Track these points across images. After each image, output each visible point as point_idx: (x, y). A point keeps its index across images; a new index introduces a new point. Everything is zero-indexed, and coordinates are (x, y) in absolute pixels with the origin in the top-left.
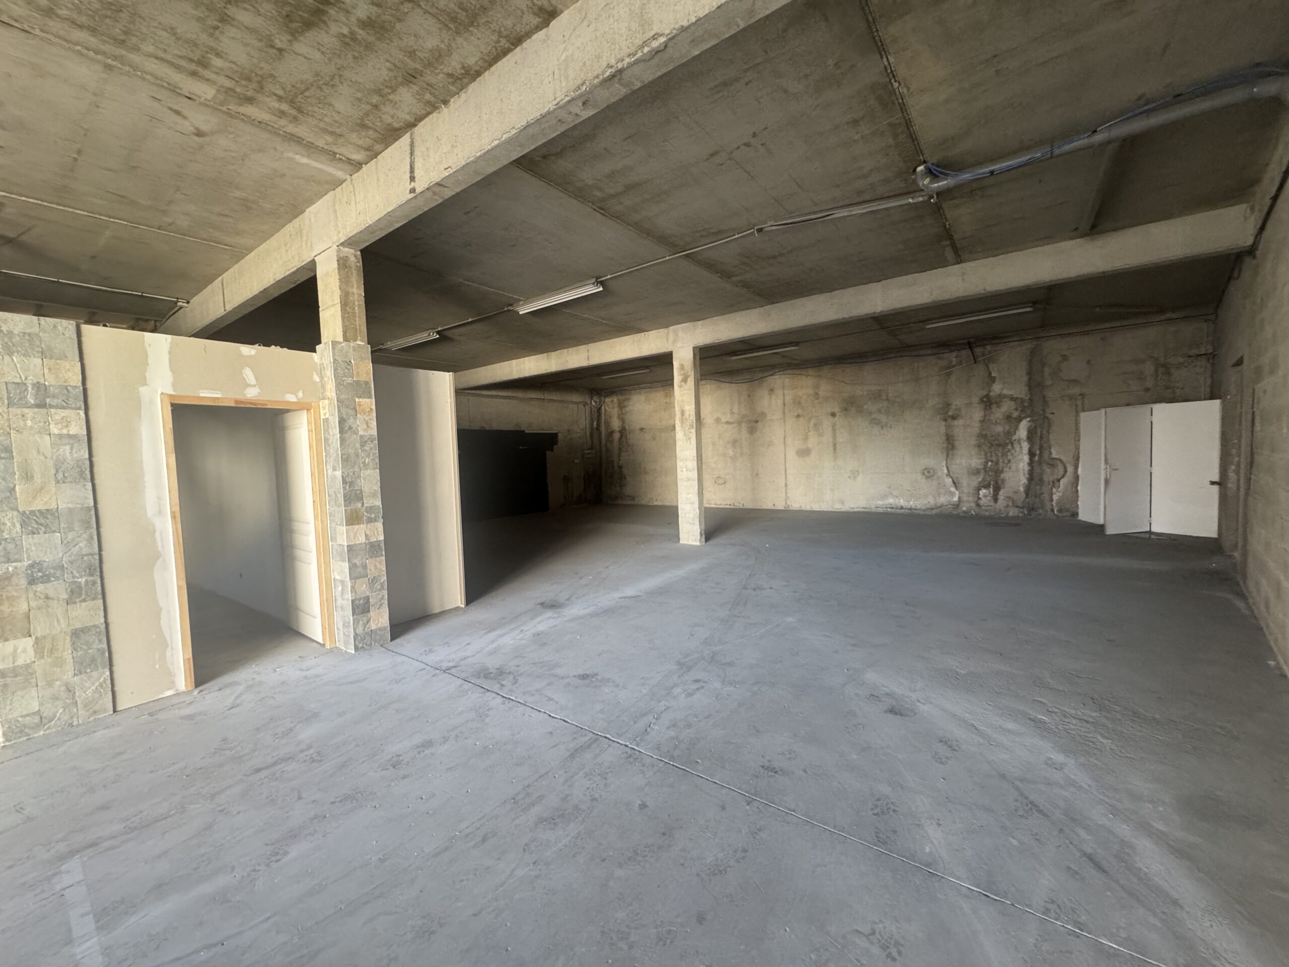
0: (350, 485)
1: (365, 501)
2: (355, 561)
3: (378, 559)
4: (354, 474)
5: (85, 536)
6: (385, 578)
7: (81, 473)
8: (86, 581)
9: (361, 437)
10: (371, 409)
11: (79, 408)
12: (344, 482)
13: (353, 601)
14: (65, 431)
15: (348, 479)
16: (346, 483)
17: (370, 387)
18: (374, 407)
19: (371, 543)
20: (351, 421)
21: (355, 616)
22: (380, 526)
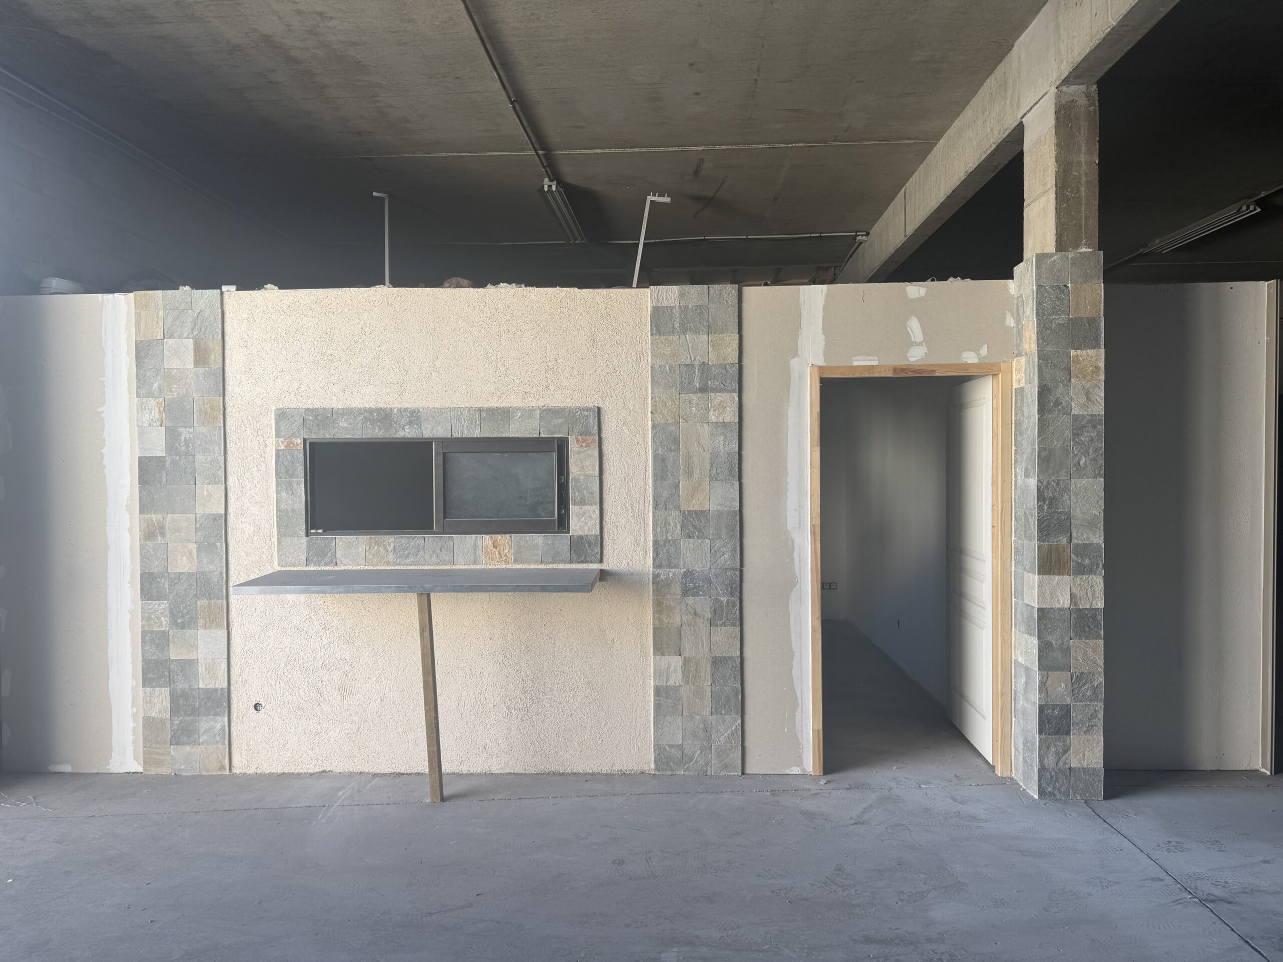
0: (1050, 503)
1: (1074, 535)
2: (1049, 638)
3: (1091, 642)
4: (1058, 484)
5: (729, 546)
6: (1102, 679)
7: (731, 469)
8: (728, 600)
9: (1076, 418)
10: (1097, 368)
11: (734, 391)
12: (1041, 497)
13: (1042, 709)
14: (721, 420)
15: (1049, 494)
16: (1044, 500)
17: (1097, 329)
18: (1102, 364)
19: (1080, 610)
20: (1060, 391)
21: (1043, 736)
22: (1098, 581)
